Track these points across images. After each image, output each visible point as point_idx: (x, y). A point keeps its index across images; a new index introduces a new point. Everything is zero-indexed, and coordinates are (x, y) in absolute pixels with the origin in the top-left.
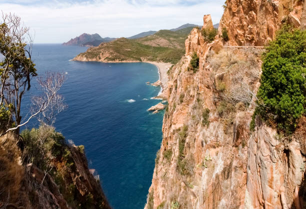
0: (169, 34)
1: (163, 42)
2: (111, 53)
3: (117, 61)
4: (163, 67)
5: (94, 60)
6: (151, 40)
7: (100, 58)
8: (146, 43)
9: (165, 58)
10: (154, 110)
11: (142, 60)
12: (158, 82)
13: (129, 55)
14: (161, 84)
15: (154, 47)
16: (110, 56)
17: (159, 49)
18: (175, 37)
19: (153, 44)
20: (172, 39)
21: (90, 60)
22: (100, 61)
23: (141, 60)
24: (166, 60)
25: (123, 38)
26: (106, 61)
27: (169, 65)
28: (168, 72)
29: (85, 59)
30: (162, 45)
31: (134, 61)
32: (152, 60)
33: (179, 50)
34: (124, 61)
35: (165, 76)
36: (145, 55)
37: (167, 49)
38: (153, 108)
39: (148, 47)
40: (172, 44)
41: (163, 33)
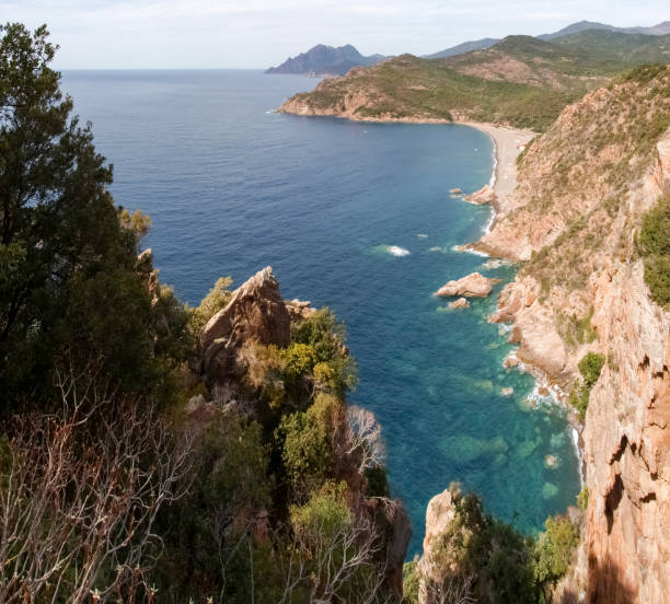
0: (533, 46)
1: (514, 68)
2: (373, 96)
3: (387, 118)
4: (509, 141)
5: (329, 112)
6: (481, 61)
7: (344, 109)
8: (470, 71)
9: (517, 113)
10: (456, 297)
11: (455, 117)
12: (485, 193)
13: (419, 102)
14: (494, 197)
15: (488, 82)
16: (370, 104)
17: (504, 87)
18: (547, 56)
19: (486, 73)
20: (538, 60)
21: (318, 112)
22: (344, 115)
23: (450, 118)
24: (519, 121)
25: (407, 56)
26: (356, 118)
27: (527, 135)
28: (520, 159)
29: (305, 110)
30: (509, 77)
31: (433, 121)
32: (481, 118)
33: (556, 93)
34: (406, 119)
35: (509, 171)
36: (464, 104)
37: (524, 87)
38: (452, 287)
39: (473, 81)
40: (539, 74)
41: (517, 45)
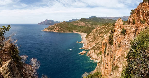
0: (85, 20)
1: (83, 24)
2: (59, 28)
3: (62, 32)
4: (83, 35)
5: (52, 31)
6: (77, 23)
7: (54, 30)
8: (75, 24)
9: (84, 31)
10: (81, 54)
11: (74, 32)
12: (82, 42)
13: (68, 29)
14: (83, 42)
15: (79, 26)
16: (59, 30)
17: (81, 27)
18: (88, 22)
19: (78, 24)
20: (86, 22)
21: (50, 31)
22: (54, 31)
23: (73, 32)
24: (84, 32)
25: (65, 22)
26: (57, 32)
27: (86, 34)
28: (86, 37)
29: (48, 31)
30: (82, 25)
31: (70, 32)
32: (78, 32)
33: (90, 27)
34: (65, 32)
35: (85, 39)
36: (75, 29)
37: (85, 27)
38: (81, 53)
39: (76, 26)
40: (87, 25)
41: (82, 20)
